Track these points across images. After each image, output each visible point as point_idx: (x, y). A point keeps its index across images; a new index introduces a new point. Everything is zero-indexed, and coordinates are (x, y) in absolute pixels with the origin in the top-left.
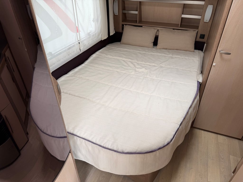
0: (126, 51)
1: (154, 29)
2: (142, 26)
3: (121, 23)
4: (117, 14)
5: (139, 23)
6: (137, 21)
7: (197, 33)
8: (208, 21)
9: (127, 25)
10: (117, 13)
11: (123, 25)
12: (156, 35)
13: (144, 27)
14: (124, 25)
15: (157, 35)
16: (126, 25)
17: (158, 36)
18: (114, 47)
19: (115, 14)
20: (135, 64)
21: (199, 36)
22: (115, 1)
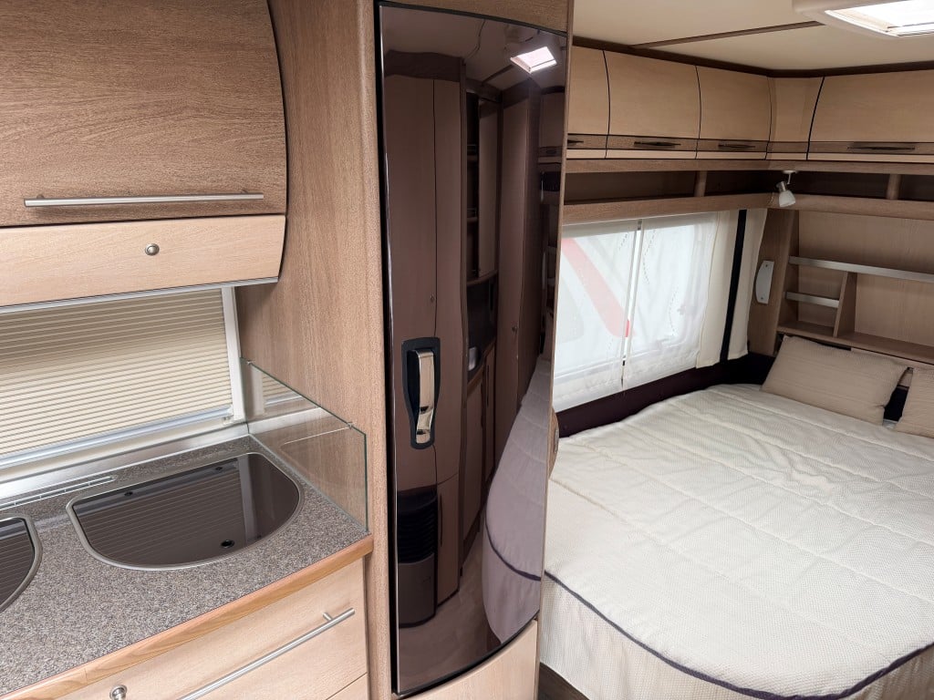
0: (774, 415)
1: (896, 363)
2: (848, 349)
3: (775, 328)
4: (766, 301)
5: (838, 336)
6: (833, 329)
9: (794, 338)
10: (764, 297)
11: (780, 336)
12: (898, 385)
13: (855, 353)
14: (785, 337)
15: (904, 383)
16: (791, 335)
17: (908, 388)
18: (733, 397)
19: (759, 300)
20: (796, 459)
22: (765, 262)
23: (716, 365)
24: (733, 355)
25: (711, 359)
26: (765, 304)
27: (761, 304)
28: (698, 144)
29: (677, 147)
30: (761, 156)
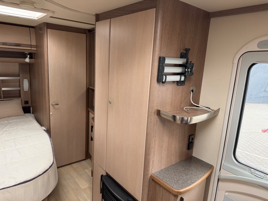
7: (21, 101)
8: (27, 91)
21: (23, 102)
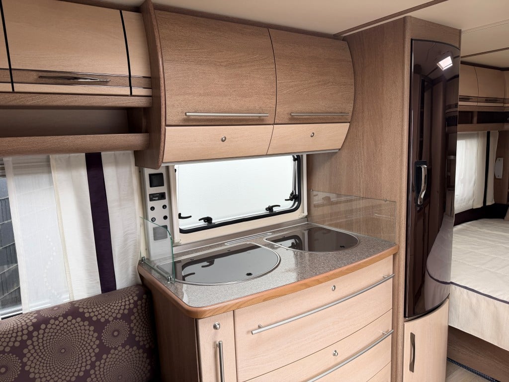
4: (501, 177)
10: (499, 175)
19: (497, 177)
22: (498, 159)
23: (482, 207)
24: (489, 203)
25: (479, 205)
26: (500, 179)
27: (498, 179)
28: (478, 99)
29: (470, 100)
30: (501, 105)
